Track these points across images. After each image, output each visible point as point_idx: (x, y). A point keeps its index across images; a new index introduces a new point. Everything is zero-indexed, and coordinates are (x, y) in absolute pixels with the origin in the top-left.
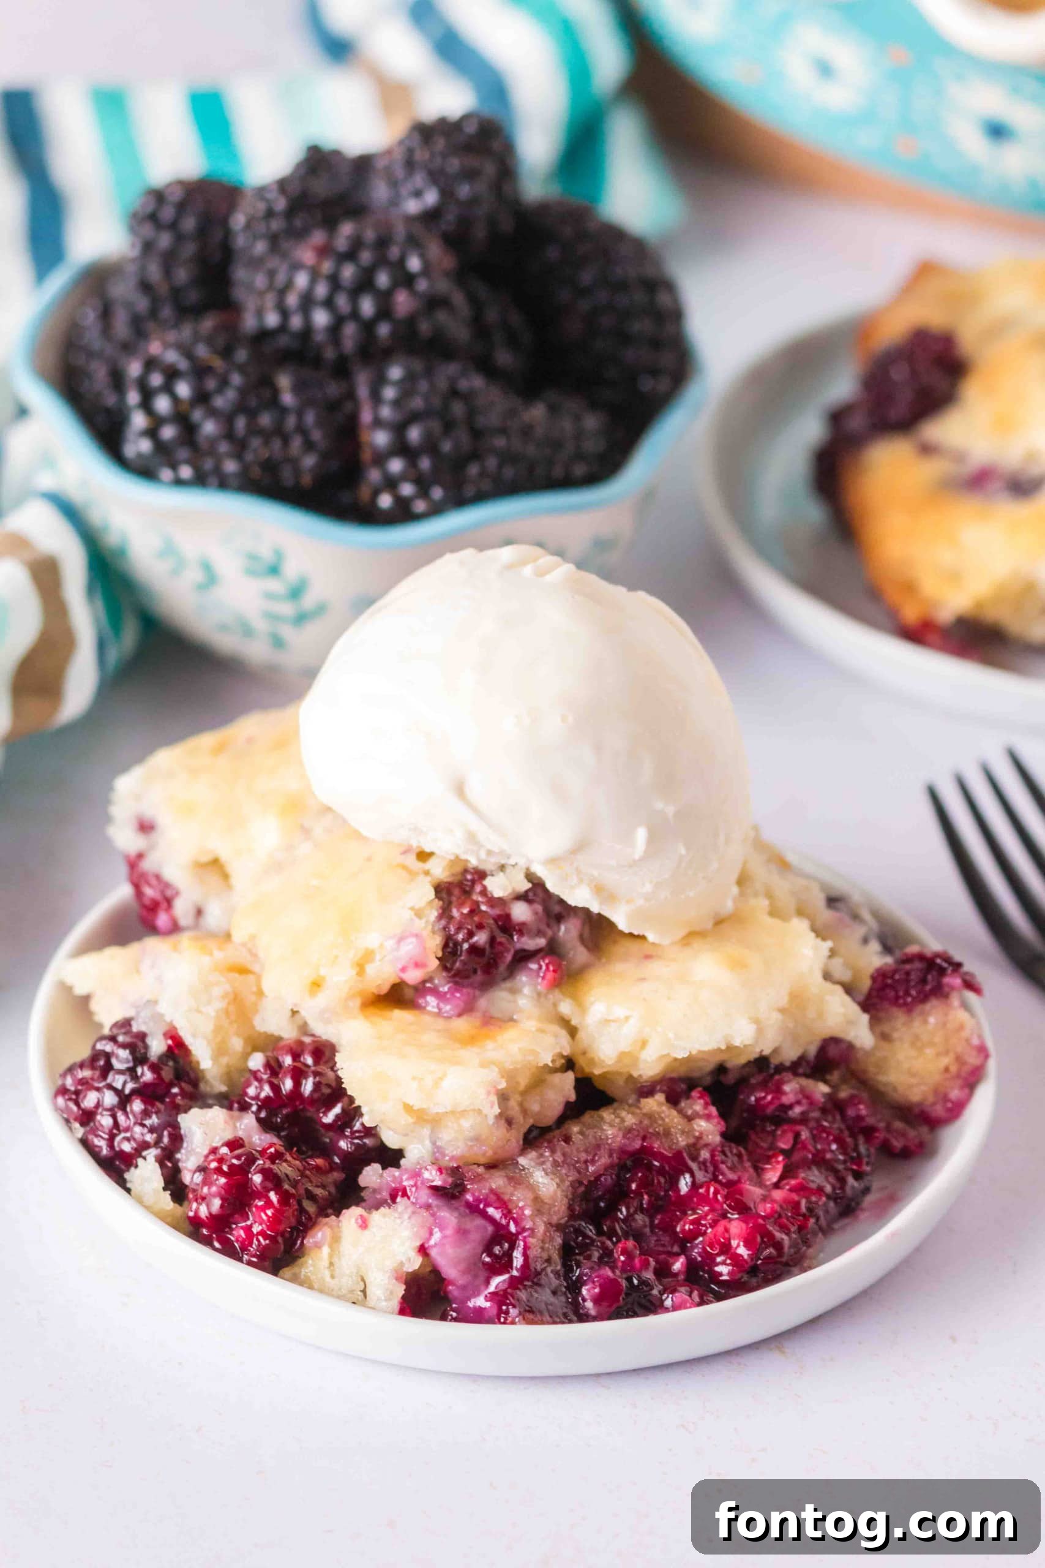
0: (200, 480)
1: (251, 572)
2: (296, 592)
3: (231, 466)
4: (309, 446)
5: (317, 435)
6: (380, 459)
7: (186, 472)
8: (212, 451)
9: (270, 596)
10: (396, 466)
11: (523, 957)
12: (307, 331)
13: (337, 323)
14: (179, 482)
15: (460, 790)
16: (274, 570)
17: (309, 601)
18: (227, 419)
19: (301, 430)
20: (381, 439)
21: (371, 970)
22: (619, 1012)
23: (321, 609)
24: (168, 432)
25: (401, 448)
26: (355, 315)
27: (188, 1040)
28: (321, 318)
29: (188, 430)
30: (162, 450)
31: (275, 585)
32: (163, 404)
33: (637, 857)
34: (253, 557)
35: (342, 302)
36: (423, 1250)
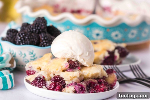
0: (25, 44)
1: (30, 54)
2: (34, 56)
3: (28, 42)
4: (36, 39)
5: (37, 38)
6: (42, 41)
7: (24, 43)
8: (27, 41)
9: (31, 57)
10: (44, 41)
11: (76, 67)
12: (33, 31)
13: (36, 30)
14: (23, 45)
15: (71, 48)
16: (32, 53)
17: (35, 57)
18: (28, 37)
19: (35, 38)
20: (42, 39)
21: (63, 67)
22: (86, 71)
23: (37, 57)
24: (22, 39)
25: (44, 39)
26: (38, 29)
27: (45, 76)
28: (34, 30)
29: (24, 39)
30: (22, 41)
31: (32, 55)
32: (21, 36)
33: (87, 55)
34: (30, 52)
35: (36, 28)
36: (75, 88)
